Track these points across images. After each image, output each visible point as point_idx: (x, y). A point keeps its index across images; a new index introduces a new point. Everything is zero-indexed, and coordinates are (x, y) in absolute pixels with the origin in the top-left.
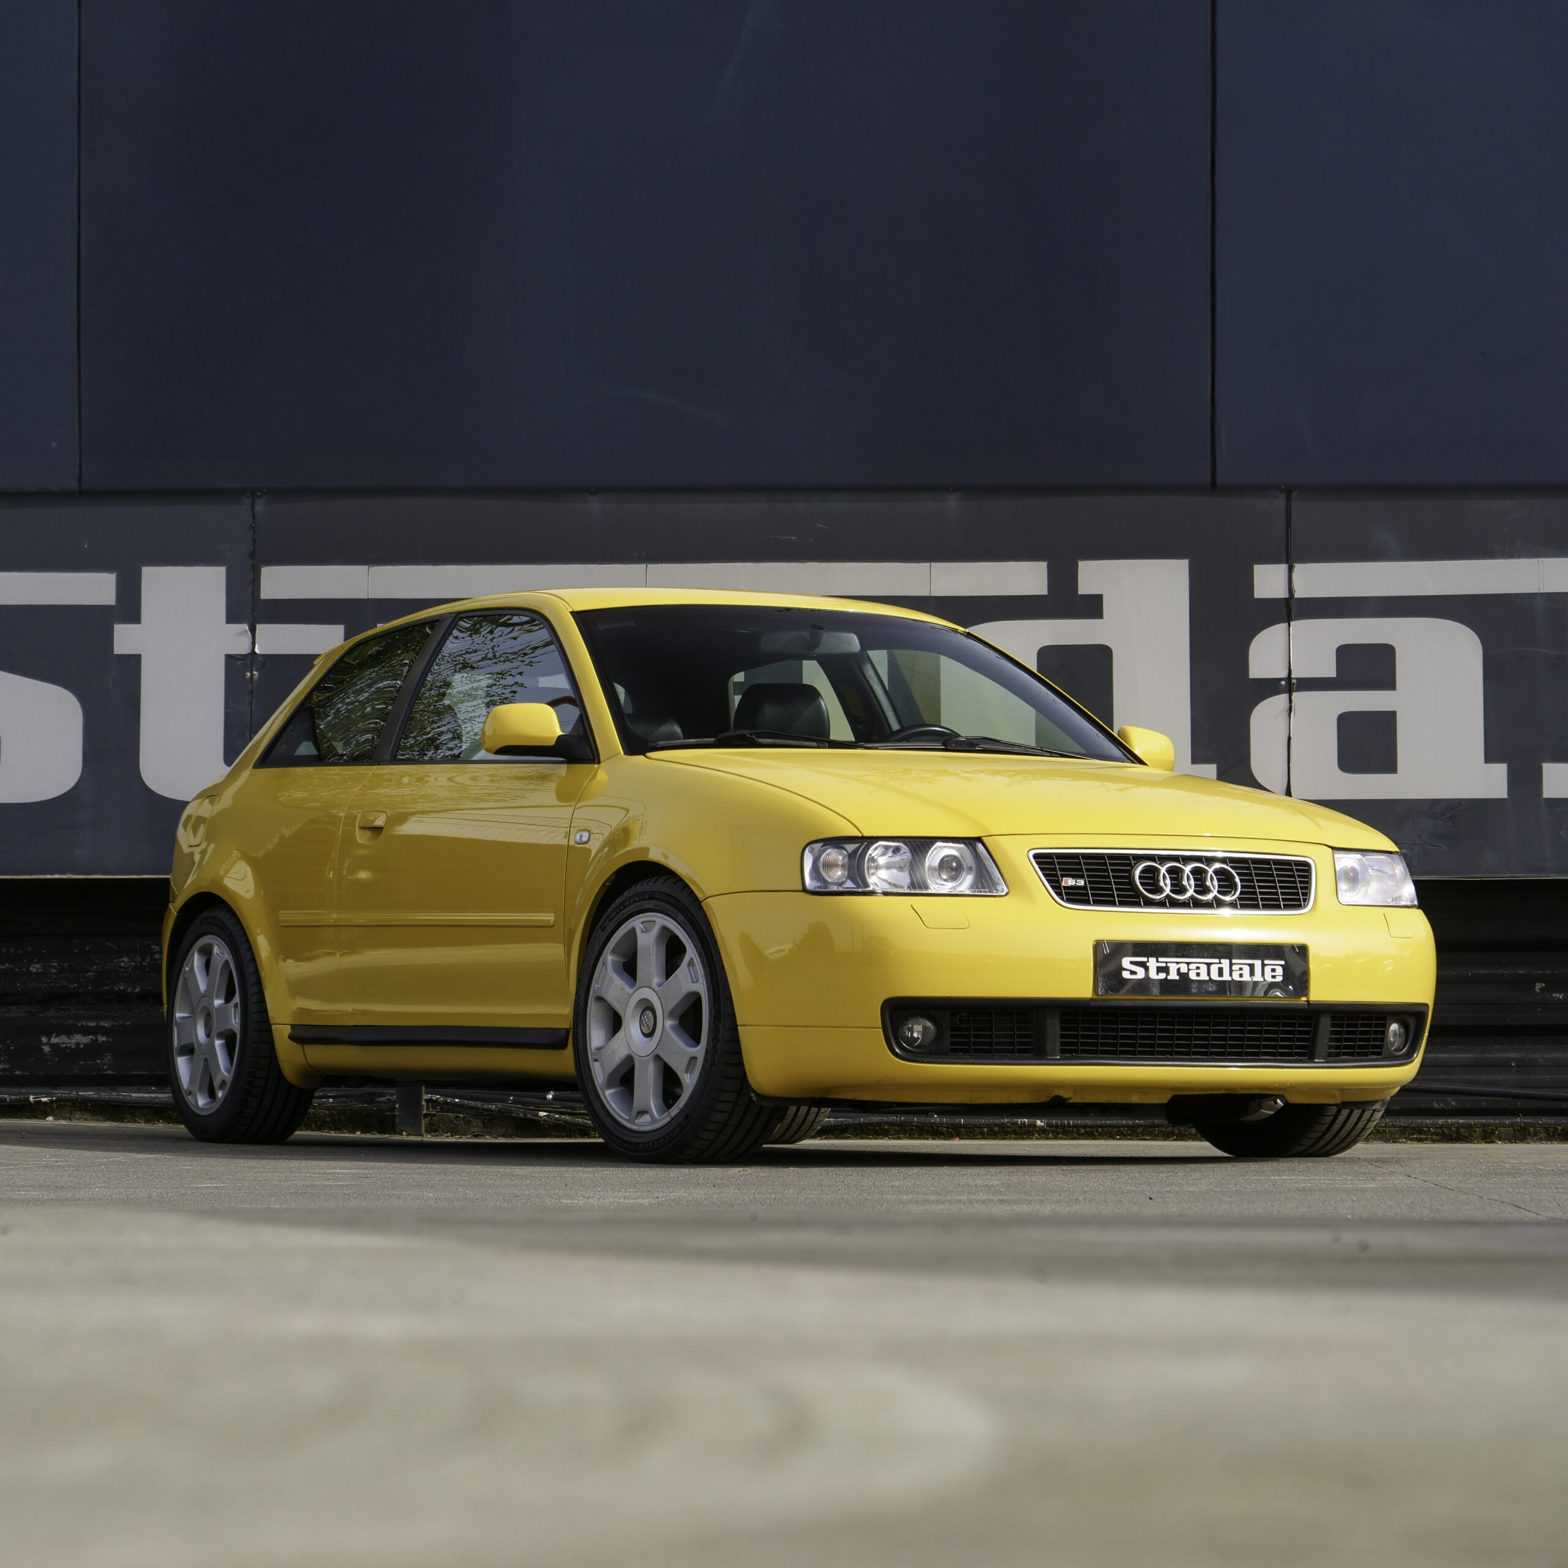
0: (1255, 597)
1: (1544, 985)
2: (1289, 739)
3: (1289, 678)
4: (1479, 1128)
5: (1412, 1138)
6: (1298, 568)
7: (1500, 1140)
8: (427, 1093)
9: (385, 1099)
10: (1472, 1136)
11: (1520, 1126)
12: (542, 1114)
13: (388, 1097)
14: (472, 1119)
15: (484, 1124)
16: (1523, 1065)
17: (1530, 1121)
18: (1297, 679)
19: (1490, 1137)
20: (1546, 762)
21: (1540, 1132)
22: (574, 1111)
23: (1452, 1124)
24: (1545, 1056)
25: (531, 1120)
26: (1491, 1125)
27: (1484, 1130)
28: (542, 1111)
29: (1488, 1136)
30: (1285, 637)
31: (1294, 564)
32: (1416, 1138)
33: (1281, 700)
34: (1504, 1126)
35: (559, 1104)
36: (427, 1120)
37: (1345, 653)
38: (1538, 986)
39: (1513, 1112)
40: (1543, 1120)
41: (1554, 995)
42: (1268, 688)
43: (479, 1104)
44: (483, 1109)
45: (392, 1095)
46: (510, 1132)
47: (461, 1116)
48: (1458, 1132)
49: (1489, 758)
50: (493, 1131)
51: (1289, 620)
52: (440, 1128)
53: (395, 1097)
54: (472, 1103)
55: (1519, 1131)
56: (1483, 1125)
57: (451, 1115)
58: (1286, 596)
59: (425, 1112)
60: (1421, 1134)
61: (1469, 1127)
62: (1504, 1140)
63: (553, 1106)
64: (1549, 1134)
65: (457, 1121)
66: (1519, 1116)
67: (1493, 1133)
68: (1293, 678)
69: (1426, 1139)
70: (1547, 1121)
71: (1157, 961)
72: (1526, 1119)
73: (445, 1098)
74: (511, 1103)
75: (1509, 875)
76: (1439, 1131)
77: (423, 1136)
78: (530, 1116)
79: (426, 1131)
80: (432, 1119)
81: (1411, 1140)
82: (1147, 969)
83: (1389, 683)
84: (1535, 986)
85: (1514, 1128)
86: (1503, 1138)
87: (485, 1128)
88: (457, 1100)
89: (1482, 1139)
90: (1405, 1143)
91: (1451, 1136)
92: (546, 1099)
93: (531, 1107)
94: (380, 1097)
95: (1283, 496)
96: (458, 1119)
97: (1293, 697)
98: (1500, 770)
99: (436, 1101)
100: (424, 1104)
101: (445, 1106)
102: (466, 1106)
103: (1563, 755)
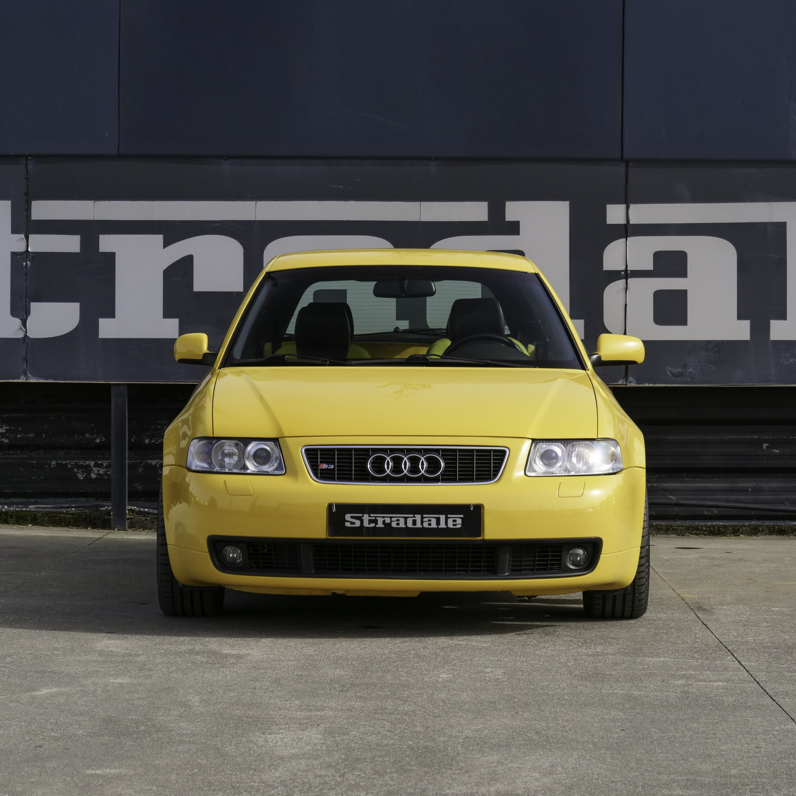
0: (607, 223)
1: (768, 445)
2: (626, 305)
3: (626, 270)
4: (731, 527)
5: (692, 533)
6: (632, 206)
7: (742, 534)
8: (129, 505)
9: (104, 509)
10: (727, 532)
11: (754, 526)
13: (106, 508)
14: (155, 521)
16: (756, 491)
17: (759, 523)
18: (630, 271)
19: (736, 533)
20: (772, 319)
21: (765, 530)
23: (715, 526)
24: (768, 485)
26: (737, 526)
27: (733, 529)
29: (736, 532)
30: (624, 247)
31: (630, 204)
32: (695, 533)
33: (622, 282)
34: (745, 526)
36: (129, 521)
37: (658, 256)
38: (765, 445)
39: (751, 518)
40: (768, 523)
41: (774, 451)
42: (614, 276)
45: (108, 506)
47: (149, 519)
48: (719, 530)
49: (740, 317)
51: (626, 237)
52: (136, 526)
53: (110, 507)
54: (155, 511)
55: (753, 529)
56: (733, 526)
57: (143, 518)
58: (625, 223)
59: (128, 517)
60: (697, 531)
61: (725, 527)
62: (745, 534)
64: (770, 531)
65: (146, 522)
66: (754, 521)
67: (738, 530)
68: (629, 270)
69: (701, 534)
70: (769, 524)
71: (369, 516)
72: (757, 522)
73: (139, 508)
75: (750, 384)
76: (708, 529)
77: (127, 531)
79: (129, 527)
80: (132, 520)
81: (692, 534)
82: (362, 522)
83: (683, 273)
84: (763, 446)
85: (750, 528)
86: (744, 533)
88: (146, 510)
89: (732, 534)
90: (689, 536)
91: (715, 531)
94: (102, 508)
95: (624, 165)
96: (147, 520)
97: (628, 281)
98: (746, 324)
99: (134, 510)
100: (127, 512)
101: (139, 513)
102: (152, 513)
103: (782, 316)
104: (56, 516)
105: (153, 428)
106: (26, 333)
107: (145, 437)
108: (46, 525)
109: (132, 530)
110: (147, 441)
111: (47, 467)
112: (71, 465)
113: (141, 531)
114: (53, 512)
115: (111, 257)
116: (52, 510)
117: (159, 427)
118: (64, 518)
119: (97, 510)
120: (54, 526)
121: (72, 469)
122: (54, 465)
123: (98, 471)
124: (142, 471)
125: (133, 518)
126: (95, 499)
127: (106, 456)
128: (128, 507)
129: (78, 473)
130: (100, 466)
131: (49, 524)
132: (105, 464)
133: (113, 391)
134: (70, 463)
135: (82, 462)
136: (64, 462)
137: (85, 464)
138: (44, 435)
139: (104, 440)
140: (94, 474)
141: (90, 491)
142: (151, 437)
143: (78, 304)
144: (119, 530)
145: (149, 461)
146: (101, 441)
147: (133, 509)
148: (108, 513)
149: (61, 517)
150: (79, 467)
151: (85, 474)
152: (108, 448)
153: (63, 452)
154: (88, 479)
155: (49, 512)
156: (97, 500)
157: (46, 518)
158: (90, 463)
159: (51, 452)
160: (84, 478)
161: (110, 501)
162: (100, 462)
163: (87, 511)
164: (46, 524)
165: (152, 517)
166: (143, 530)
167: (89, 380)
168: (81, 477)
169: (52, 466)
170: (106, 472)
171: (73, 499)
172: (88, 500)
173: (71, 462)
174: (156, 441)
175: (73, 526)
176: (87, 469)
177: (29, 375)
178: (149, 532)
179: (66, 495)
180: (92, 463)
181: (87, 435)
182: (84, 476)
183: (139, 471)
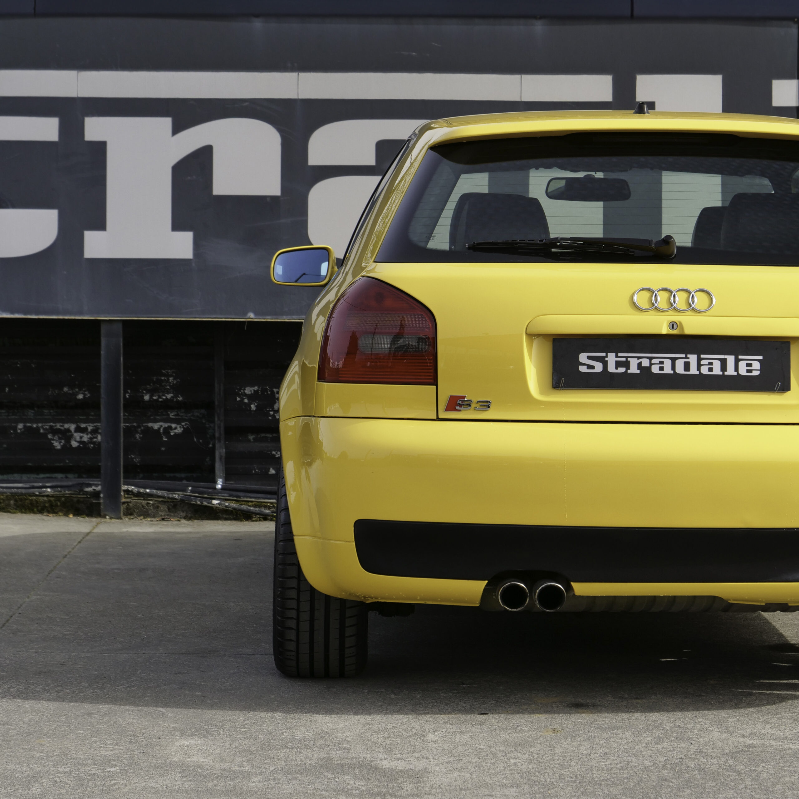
0: (773, 104)
8: (124, 484)
9: (92, 489)
12: (215, 502)
13: (94, 487)
14: (160, 505)
15: (169, 509)
22: (239, 499)
25: (206, 506)
28: (214, 499)
35: (227, 494)
36: (125, 506)
43: (165, 493)
44: (169, 498)
45: (97, 485)
46: (189, 515)
47: (151, 502)
50: (176, 514)
52: (135, 512)
53: (100, 487)
54: (160, 493)
57: (144, 502)
59: (123, 500)
63: (223, 495)
65: (148, 506)
73: (139, 489)
74: (190, 493)
77: (121, 519)
78: (205, 503)
79: (124, 514)
80: (128, 505)
87: (170, 512)
88: (148, 491)
92: (215, 489)
93: (206, 496)
94: (88, 487)
96: (149, 505)
99: (131, 491)
100: (122, 493)
101: (139, 495)
102: (155, 495)
104: (26, 499)
105: (155, 380)
107: (144, 392)
108: (12, 511)
109: (129, 519)
110: (147, 398)
111: (12, 431)
112: (44, 429)
113: (141, 519)
114: (22, 494)
115: (101, 147)
116: (20, 491)
117: (163, 378)
118: (37, 502)
119: (81, 490)
120: (22, 512)
121: (45, 435)
122: (20, 429)
123: (81, 437)
124: (140, 438)
125: (130, 502)
126: (76, 475)
127: (91, 417)
128: (125, 487)
129: (53, 440)
130: (84, 430)
131: (16, 509)
132: (90, 429)
133: (104, 329)
134: (42, 427)
135: (58, 426)
136: (35, 426)
137: (62, 428)
138: (7, 389)
139: (89, 395)
140: (76, 441)
141: (71, 464)
142: (152, 392)
143: (55, 212)
144: (111, 518)
145: (150, 425)
146: (84, 397)
147: (130, 489)
148: (96, 495)
149: (32, 500)
150: (55, 432)
151: (63, 441)
152: (96, 406)
153: (33, 411)
154: (67, 448)
155: (16, 494)
156: (80, 477)
157: (12, 502)
158: (70, 427)
159: (16, 411)
160: (63, 447)
161: (98, 477)
162: (83, 426)
163: (67, 492)
164: (11, 509)
165: (156, 501)
166: (144, 518)
167: (71, 314)
168: (57, 445)
169: (19, 431)
170: (91, 439)
171: (48, 475)
172: (66, 477)
173: (44, 426)
174: (160, 397)
175: (49, 512)
176: (66, 435)
178: (152, 521)
179: (37, 470)
180: (73, 427)
181: (66, 389)
182: (62, 444)
183: (136, 437)
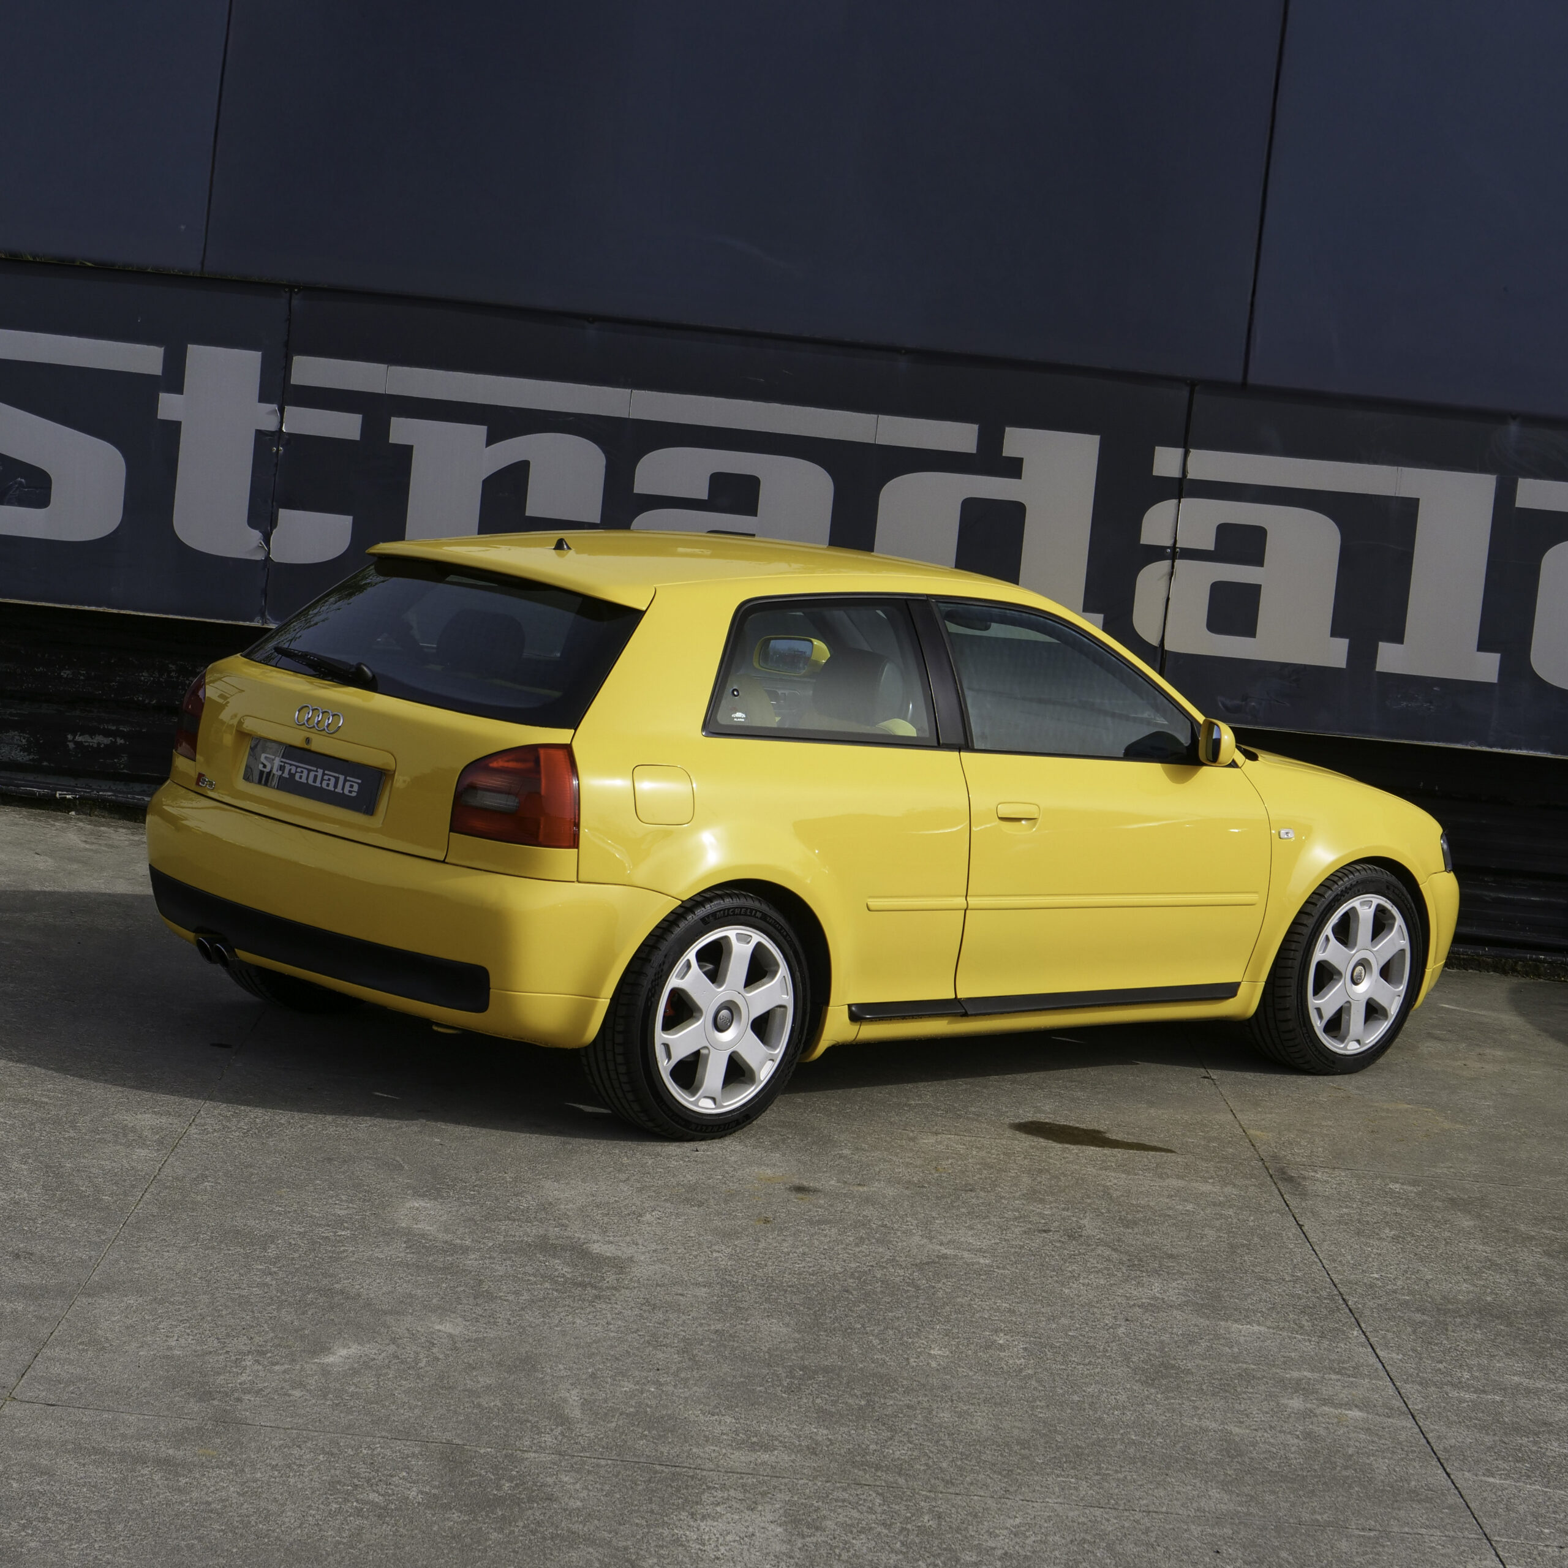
0: (1154, 474)
2: (1168, 599)
3: (1174, 547)
6: (1193, 452)
18: (1179, 548)
20: (1382, 641)
30: (1174, 511)
31: (1191, 450)
33: (1165, 564)
37: (1224, 530)
42: (1156, 553)
49: (1335, 633)
51: (1179, 497)
58: (1180, 476)
68: (1177, 548)
75: (1338, 733)
83: (1257, 558)
95: (1187, 389)
97: (1175, 564)
98: (1342, 645)
103: (1398, 637)
106: (269, 553)
115: (406, 452)
143: (350, 518)
177: (268, 617)
